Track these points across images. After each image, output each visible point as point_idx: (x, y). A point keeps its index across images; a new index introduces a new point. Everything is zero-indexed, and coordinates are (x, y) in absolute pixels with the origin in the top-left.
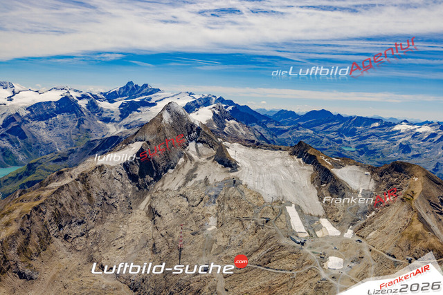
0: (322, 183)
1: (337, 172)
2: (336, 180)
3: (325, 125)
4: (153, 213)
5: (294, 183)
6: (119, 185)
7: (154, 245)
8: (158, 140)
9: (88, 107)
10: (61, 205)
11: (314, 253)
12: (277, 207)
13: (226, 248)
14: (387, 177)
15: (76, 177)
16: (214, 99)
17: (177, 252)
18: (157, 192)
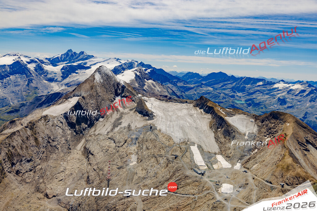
0: (218, 128)
1: (229, 120)
2: (229, 125)
3: (222, 84)
4: (87, 153)
5: (196, 128)
6: (60, 131)
7: (88, 177)
8: (91, 96)
9: (36, 70)
10: (14, 147)
11: (211, 181)
12: (183, 147)
13: (144, 178)
14: (267, 123)
15: (26, 125)
16: (136, 63)
17: (106, 182)
18: (90, 136)
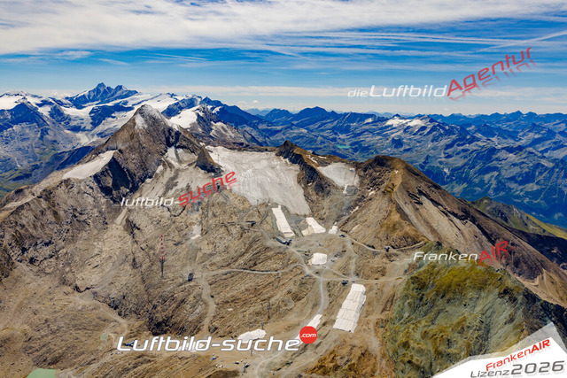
0: (308, 182)
1: (323, 170)
2: (322, 178)
3: (319, 124)
4: (131, 227)
5: (280, 184)
6: (90, 200)
7: (134, 260)
8: (131, 149)
9: (52, 115)
10: (23, 226)
11: (299, 251)
12: (262, 210)
13: (211, 255)
14: (370, 171)
15: (39, 194)
16: (199, 100)
17: (159, 264)
